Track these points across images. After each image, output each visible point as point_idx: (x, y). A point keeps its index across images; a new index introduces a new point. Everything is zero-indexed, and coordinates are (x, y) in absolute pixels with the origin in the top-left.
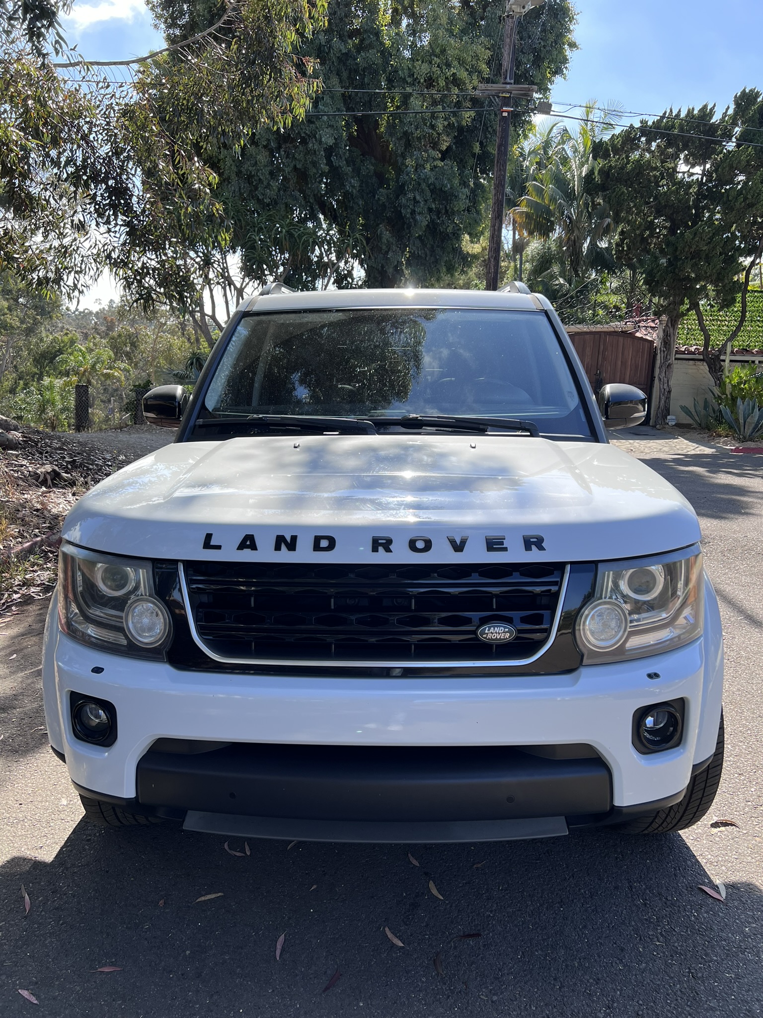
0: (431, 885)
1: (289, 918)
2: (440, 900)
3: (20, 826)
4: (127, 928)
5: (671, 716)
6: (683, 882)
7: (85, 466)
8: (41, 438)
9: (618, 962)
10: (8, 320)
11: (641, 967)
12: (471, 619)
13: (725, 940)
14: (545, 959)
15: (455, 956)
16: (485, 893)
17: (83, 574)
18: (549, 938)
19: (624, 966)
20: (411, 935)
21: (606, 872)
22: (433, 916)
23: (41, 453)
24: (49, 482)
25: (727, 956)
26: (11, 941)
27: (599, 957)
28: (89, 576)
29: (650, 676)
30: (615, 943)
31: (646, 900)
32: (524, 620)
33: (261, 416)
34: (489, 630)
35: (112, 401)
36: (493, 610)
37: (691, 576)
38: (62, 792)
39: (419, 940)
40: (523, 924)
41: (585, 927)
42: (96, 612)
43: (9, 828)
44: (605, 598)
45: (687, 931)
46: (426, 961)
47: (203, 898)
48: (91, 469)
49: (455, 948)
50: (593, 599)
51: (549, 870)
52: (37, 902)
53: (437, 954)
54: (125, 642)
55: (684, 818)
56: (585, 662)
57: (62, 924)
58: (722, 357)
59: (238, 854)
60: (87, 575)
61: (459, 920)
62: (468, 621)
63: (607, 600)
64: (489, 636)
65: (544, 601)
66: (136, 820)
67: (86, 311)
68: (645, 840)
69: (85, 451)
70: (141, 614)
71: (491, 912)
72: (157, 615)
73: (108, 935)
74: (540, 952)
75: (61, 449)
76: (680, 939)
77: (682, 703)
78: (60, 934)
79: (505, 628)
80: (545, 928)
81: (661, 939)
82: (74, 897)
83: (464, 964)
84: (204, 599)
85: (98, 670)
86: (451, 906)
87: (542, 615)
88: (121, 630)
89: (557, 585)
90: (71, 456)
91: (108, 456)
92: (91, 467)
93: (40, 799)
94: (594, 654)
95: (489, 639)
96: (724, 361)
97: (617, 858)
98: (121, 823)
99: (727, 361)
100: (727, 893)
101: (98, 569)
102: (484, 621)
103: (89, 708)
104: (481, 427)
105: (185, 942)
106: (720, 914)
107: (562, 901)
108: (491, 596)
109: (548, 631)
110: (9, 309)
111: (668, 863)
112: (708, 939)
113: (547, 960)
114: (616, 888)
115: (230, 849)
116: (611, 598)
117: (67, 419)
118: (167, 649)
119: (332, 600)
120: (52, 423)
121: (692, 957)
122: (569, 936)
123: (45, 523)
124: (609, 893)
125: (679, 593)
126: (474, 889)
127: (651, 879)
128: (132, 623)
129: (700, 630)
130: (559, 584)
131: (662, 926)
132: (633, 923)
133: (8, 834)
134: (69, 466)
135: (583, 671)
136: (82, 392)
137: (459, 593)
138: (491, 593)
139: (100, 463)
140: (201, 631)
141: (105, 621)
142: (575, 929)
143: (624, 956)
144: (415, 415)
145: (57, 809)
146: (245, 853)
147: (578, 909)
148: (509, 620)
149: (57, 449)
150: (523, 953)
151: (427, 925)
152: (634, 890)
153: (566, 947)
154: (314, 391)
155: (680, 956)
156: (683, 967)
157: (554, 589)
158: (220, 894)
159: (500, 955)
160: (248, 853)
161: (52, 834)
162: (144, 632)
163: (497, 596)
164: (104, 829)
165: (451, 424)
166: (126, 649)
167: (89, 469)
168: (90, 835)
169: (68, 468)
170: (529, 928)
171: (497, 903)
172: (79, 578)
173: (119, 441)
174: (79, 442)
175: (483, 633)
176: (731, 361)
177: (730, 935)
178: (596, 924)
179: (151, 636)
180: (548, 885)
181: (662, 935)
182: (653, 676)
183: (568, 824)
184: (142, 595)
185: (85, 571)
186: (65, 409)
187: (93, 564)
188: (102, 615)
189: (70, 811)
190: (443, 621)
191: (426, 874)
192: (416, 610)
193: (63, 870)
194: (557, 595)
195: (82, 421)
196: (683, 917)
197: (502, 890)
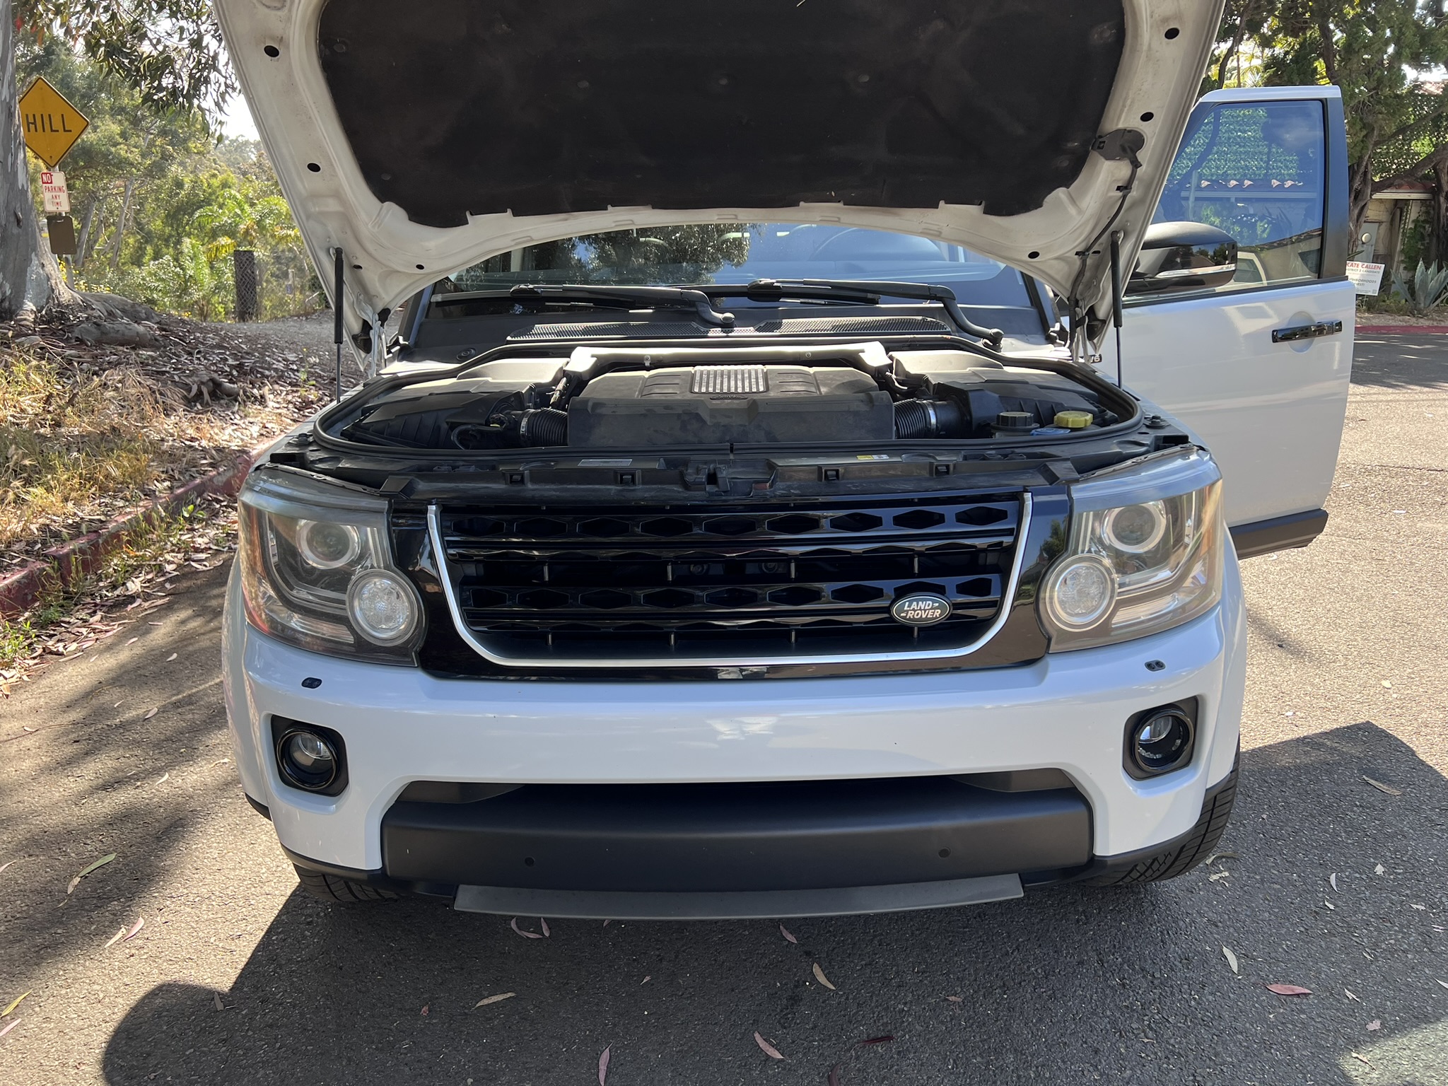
0: (816, 969)
1: (615, 1025)
2: (830, 990)
3: (204, 907)
4: (377, 1049)
5: (1178, 722)
6: (1175, 951)
7: (258, 372)
8: (188, 331)
9: (1091, 1069)
10: (122, 153)
11: (1125, 1075)
12: (882, 590)
13: (1241, 1033)
14: (987, 1068)
15: (859, 1070)
16: (894, 978)
17: (278, 536)
18: (990, 1038)
19: (1101, 1075)
20: (793, 1042)
21: (1065, 941)
22: (822, 1014)
23: (190, 354)
24: (206, 396)
25: (1246, 1056)
26: (205, 1076)
27: (1064, 1062)
28: (287, 537)
29: (1150, 666)
30: (1086, 1043)
31: (1124, 978)
32: (962, 589)
33: (531, 286)
34: (909, 606)
35: (290, 276)
36: (913, 576)
37: (1203, 515)
38: (264, 854)
39: (805, 1048)
40: (952, 1020)
41: (1040, 1020)
42: (301, 594)
43: (188, 910)
44: (1083, 552)
45: (1186, 1020)
46: (816, 1078)
47: (485, 1002)
48: (267, 377)
49: (857, 1058)
50: (1065, 555)
51: (983, 942)
52: (240, 1016)
53: (833, 1067)
54: (351, 639)
55: (1177, 863)
56: (1053, 648)
57: (279, 1049)
58: (1183, 194)
59: (532, 936)
60: (284, 534)
61: (860, 1018)
62: (878, 594)
63: (1085, 555)
64: (910, 615)
65: (991, 559)
66: (379, 894)
67: (240, 139)
68: (1116, 894)
69: (256, 350)
70: (373, 597)
71: (905, 1004)
72: (398, 596)
73: (349, 1060)
74: (979, 1059)
75: (219, 346)
76: (1177, 1033)
77: (1194, 704)
78: (277, 1063)
79: (934, 602)
80: (984, 1024)
81: (1150, 1034)
82: (294, 1007)
83: (872, 1081)
84: (471, 570)
85: (312, 683)
86: (847, 999)
87: (990, 580)
88: (342, 620)
89: (1011, 534)
90: (235, 357)
91: (292, 357)
92: (267, 373)
93: (231, 865)
94: (1067, 636)
95: (910, 619)
96: (1187, 199)
97: (1078, 921)
98: (356, 897)
99: (1192, 199)
100: (1239, 966)
101: (301, 527)
102: (901, 593)
103: (301, 738)
104: (870, 296)
105: (464, 1065)
106: (1231, 996)
107: (1004, 984)
108: (912, 553)
109: (998, 605)
110: (123, 135)
111: (1151, 925)
112: (1217, 1033)
113: (990, 1069)
114: (1081, 963)
115: (519, 928)
116: (1089, 551)
117: (224, 303)
118: (417, 648)
119: (669, 568)
120: (201, 309)
121: (1196, 1059)
122: (1018, 1035)
123: (205, 459)
124: (1071, 970)
125: (1186, 540)
126: (878, 972)
127: (1129, 948)
128: (361, 609)
129: (1216, 596)
130: (1015, 533)
131: (1150, 1015)
132: (1108, 1013)
133: (189, 919)
134: (235, 373)
135: (1052, 662)
136: (244, 262)
137: (864, 552)
138: (913, 550)
139: (281, 366)
140: (469, 619)
141: (319, 608)
142: (1026, 1024)
143: (1100, 1061)
144: (769, 281)
145: (258, 879)
146: (543, 935)
147: (1028, 995)
148: (939, 590)
149: (213, 347)
150: (954, 1061)
151: (815, 1027)
152: (1106, 965)
153: (1015, 1050)
154: (603, 248)
155: (1178, 1058)
156: (1185, 1073)
157: (1007, 540)
158: (510, 995)
159: (922, 1065)
160: (547, 934)
161: (254, 916)
162: (380, 623)
163: (920, 554)
164: (331, 906)
165: (823, 292)
166: (353, 649)
167: (263, 376)
168: (311, 916)
169: (233, 375)
170: (960, 1024)
171: (912, 992)
172: (272, 543)
173: (305, 334)
174: (246, 336)
175: (901, 610)
176: (1197, 199)
177: (1248, 1025)
178: (1056, 1016)
179: (392, 630)
180: (983, 962)
181: (1151, 1029)
182: (1154, 666)
183: (1024, 881)
184: (372, 567)
185: (280, 529)
186: (219, 288)
187: (294, 520)
188: (311, 597)
189: (279, 882)
190: (839, 595)
191: (808, 954)
192: (797, 580)
193: (275, 968)
194: (1011, 550)
195: (246, 306)
196: (1179, 1001)
197: (918, 972)
